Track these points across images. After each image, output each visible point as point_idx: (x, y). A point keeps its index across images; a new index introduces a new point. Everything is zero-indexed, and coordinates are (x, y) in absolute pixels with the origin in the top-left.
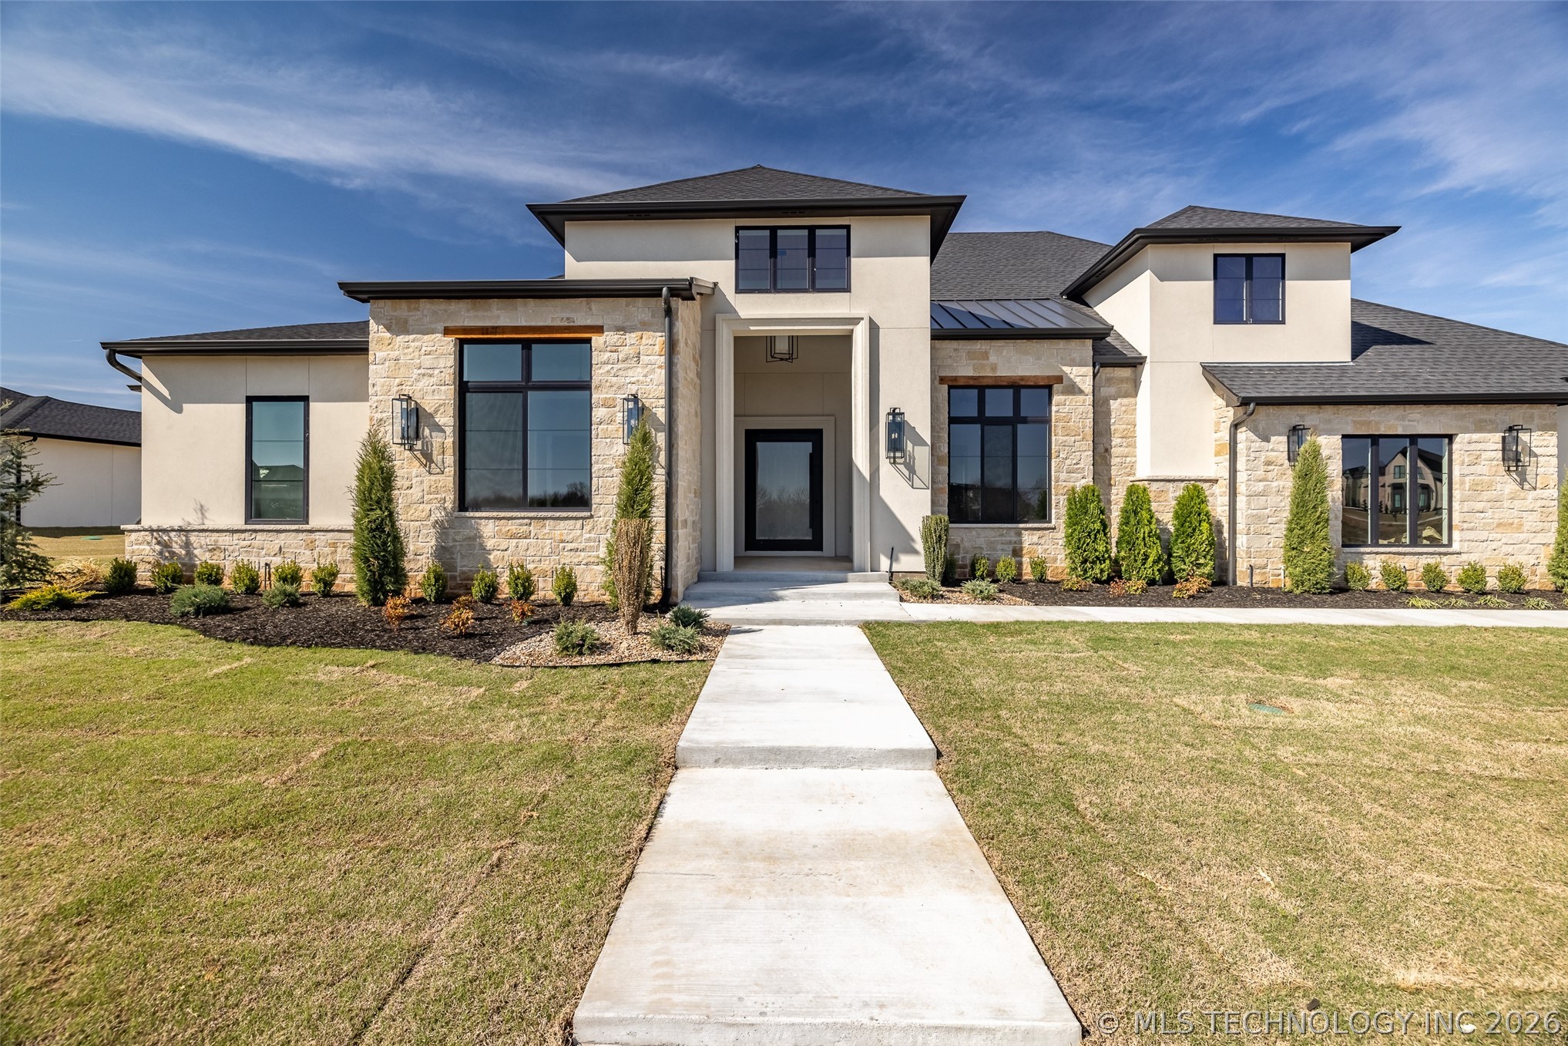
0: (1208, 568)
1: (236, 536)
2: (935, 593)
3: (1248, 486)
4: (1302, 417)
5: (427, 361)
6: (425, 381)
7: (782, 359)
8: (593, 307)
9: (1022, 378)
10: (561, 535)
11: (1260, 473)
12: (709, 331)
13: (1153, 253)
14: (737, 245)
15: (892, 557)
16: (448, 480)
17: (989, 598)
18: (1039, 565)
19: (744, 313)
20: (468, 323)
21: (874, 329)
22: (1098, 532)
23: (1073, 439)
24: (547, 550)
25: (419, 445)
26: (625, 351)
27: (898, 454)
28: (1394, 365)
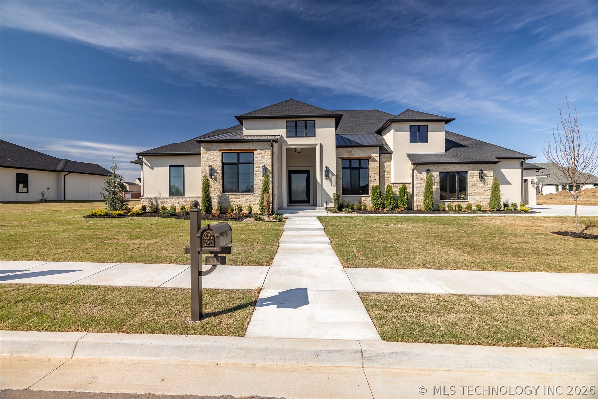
0: (406, 205)
1: (167, 199)
2: (336, 211)
3: (416, 185)
4: (429, 167)
5: (215, 157)
6: (215, 162)
7: (298, 152)
8: (254, 145)
9: (361, 157)
10: (247, 198)
11: (419, 182)
12: (280, 147)
13: (394, 125)
14: (287, 125)
15: (327, 203)
16: (220, 185)
17: (349, 212)
18: (365, 206)
19: (289, 143)
20: (224, 148)
21: (321, 146)
22: (379, 197)
23: (374, 173)
24: (244, 202)
25: (213, 177)
26: (262, 155)
27: (328, 178)
28: (455, 154)
